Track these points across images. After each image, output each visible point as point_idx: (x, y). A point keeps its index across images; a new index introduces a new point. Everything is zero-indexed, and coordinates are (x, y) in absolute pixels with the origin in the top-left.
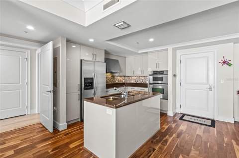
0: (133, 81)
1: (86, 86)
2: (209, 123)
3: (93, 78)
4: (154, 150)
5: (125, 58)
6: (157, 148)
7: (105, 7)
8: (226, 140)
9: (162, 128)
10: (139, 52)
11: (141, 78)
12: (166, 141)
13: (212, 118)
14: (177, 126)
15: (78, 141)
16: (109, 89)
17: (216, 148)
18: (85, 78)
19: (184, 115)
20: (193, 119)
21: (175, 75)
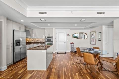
0: (36, 41)
1: (16, 44)
2: (65, 53)
3: (20, 40)
4: (54, 63)
5: (32, 29)
6: (55, 62)
7: (40, 13)
8: (69, 56)
9: (53, 57)
10: (41, 28)
11: (40, 39)
12: (56, 60)
13: (65, 51)
14: (58, 56)
15: (22, 70)
16: (27, 45)
17: (68, 58)
18: (16, 40)
19: (58, 52)
20: (61, 53)
21: (55, 38)
